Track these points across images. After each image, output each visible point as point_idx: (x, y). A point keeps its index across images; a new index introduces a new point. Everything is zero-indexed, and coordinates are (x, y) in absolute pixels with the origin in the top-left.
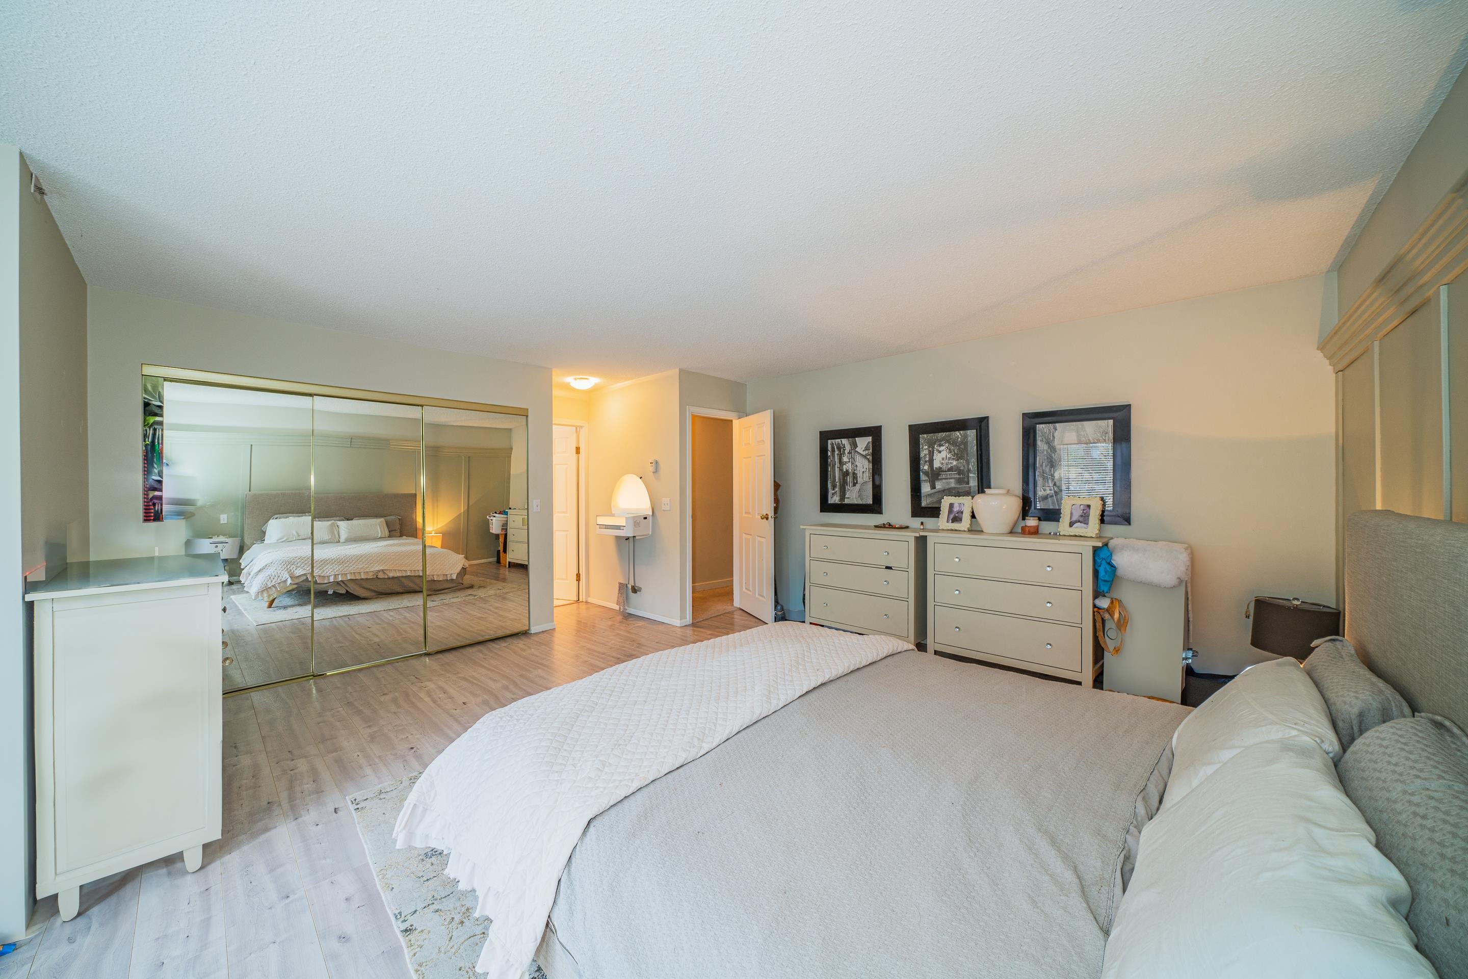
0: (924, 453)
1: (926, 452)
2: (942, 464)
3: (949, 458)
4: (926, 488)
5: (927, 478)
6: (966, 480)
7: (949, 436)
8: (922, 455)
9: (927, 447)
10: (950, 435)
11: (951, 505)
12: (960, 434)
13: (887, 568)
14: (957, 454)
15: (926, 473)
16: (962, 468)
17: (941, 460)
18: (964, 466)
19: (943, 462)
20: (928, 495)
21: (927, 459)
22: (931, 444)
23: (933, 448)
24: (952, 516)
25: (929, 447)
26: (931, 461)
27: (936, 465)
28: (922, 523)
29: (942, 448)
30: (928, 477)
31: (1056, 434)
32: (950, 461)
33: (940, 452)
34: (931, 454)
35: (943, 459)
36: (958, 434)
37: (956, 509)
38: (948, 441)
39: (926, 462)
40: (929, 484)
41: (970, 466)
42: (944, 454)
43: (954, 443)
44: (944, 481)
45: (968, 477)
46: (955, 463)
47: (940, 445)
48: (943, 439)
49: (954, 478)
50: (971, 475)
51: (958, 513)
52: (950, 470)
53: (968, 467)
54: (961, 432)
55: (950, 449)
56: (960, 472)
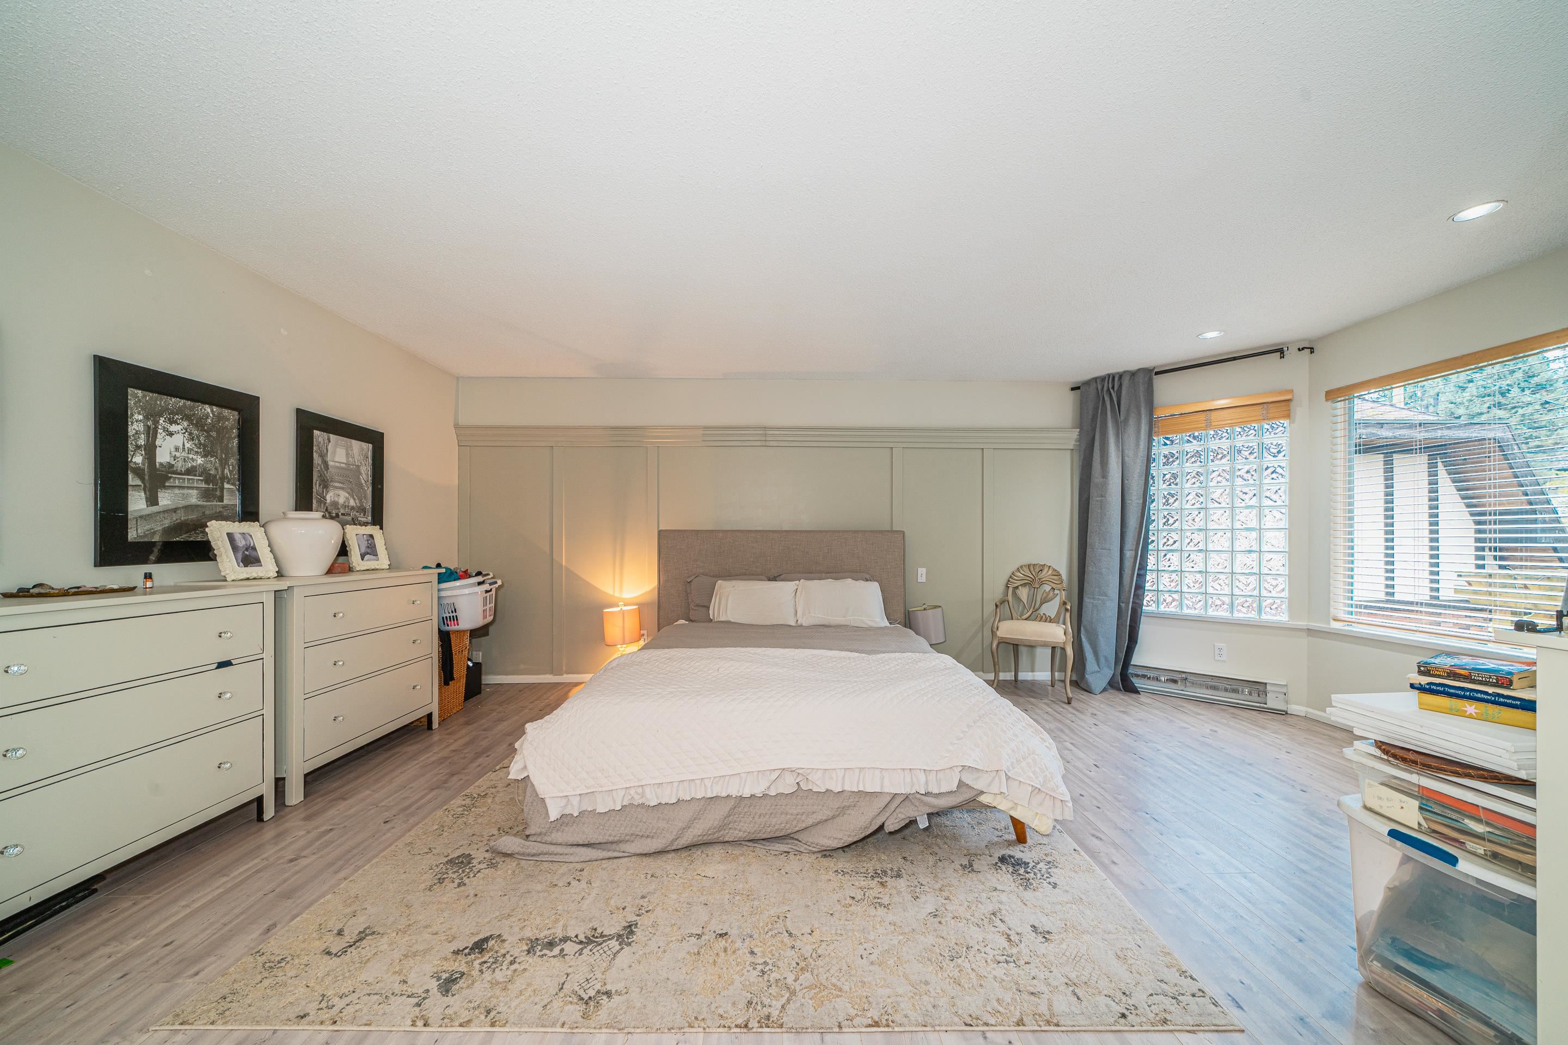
0: (136, 426)
1: (141, 427)
2: (175, 458)
3: (190, 450)
4: (137, 503)
5: (140, 483)
6: (218, 493)
7: (191, 409)
8: (131, 432)
9: (141, 417)
10: (194, 407)
11: (230, 536)
12: (212, 411)
13: (222, 665)
14: (205, 446)
15: (139, 472)
16: (212, 472)
17: (173, 450)
18: (216, 469)
19: (178, 454)
20: (141, 517)
21: (142, 442)
22: (152, 415)
23: (156, 423)
24: (240, 555)
25: (147, 418)
26: (150, 450)
27: (163, 457)
28: (148, 576)
29: (174, 428)
30: (143, 480)
31: (329, 447)
32: (191, 456)
33: (171, 434)
34: (152, 434)
35: (177, 449)
36: (209, 410)
37: (241, 543)
38: (187, 417)
39: (138, 447)
40: (143, 494)
41: (226, 471)
42: (178, 440)
43: (199, 423)
44: (177, 491)
45: (222, 489)
46: (200, 460)
47: (172, 422)
48: (180, 411)
49: (197, 488)
50: (226, 486)
51: (247, 549)
52: (190, 472)
53: (223, 472)
54: (215, 409)
55: (190, 434)
56: (208, 479)
